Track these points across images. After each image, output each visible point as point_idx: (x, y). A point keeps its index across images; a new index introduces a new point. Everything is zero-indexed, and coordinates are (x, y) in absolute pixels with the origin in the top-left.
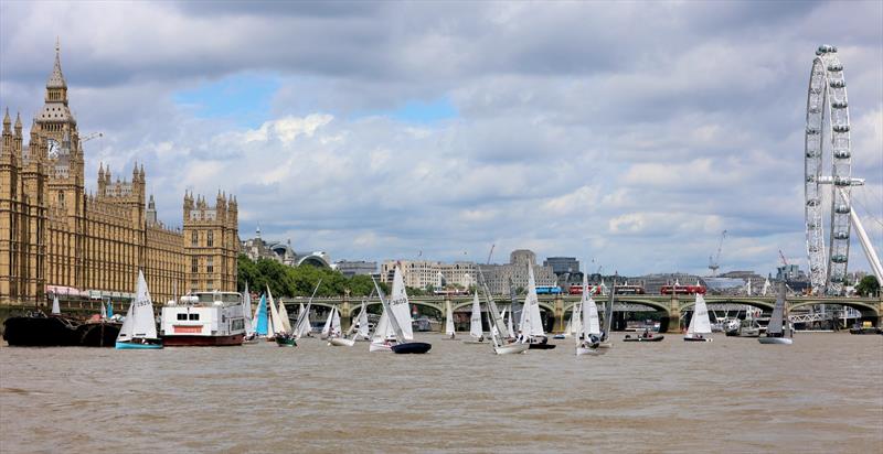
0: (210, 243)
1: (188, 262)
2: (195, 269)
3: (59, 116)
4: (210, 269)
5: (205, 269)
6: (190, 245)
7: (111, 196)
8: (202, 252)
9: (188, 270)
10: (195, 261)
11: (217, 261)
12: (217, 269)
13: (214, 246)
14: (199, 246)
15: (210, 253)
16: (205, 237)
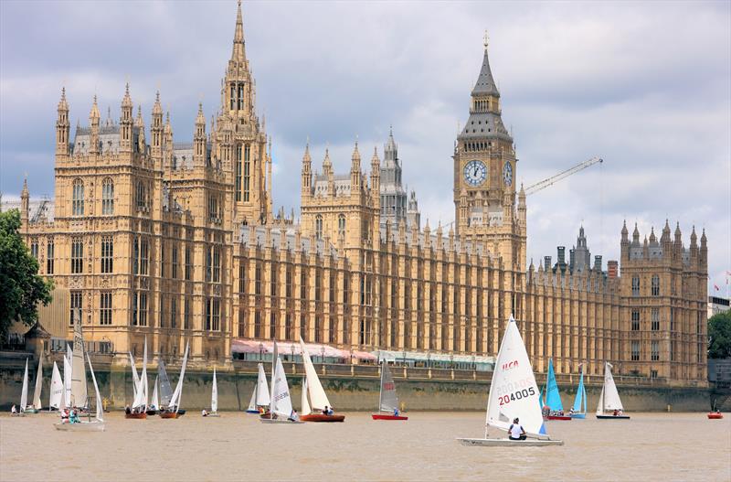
0: (655, 291)
1: (627, 315)
2: (636, 327)
3: (486, 130)
4: (656, 326)
5: (649, 326)
6: (628, 293)
7: (475, 226)
8: (646, 303)
9: (627, 327)
10: (635, 315)
11: (665, 316)
12: (666, 326)
13: (661, 294)
14: (642, 294)
15: (655, 304)
16: (649, 283)
